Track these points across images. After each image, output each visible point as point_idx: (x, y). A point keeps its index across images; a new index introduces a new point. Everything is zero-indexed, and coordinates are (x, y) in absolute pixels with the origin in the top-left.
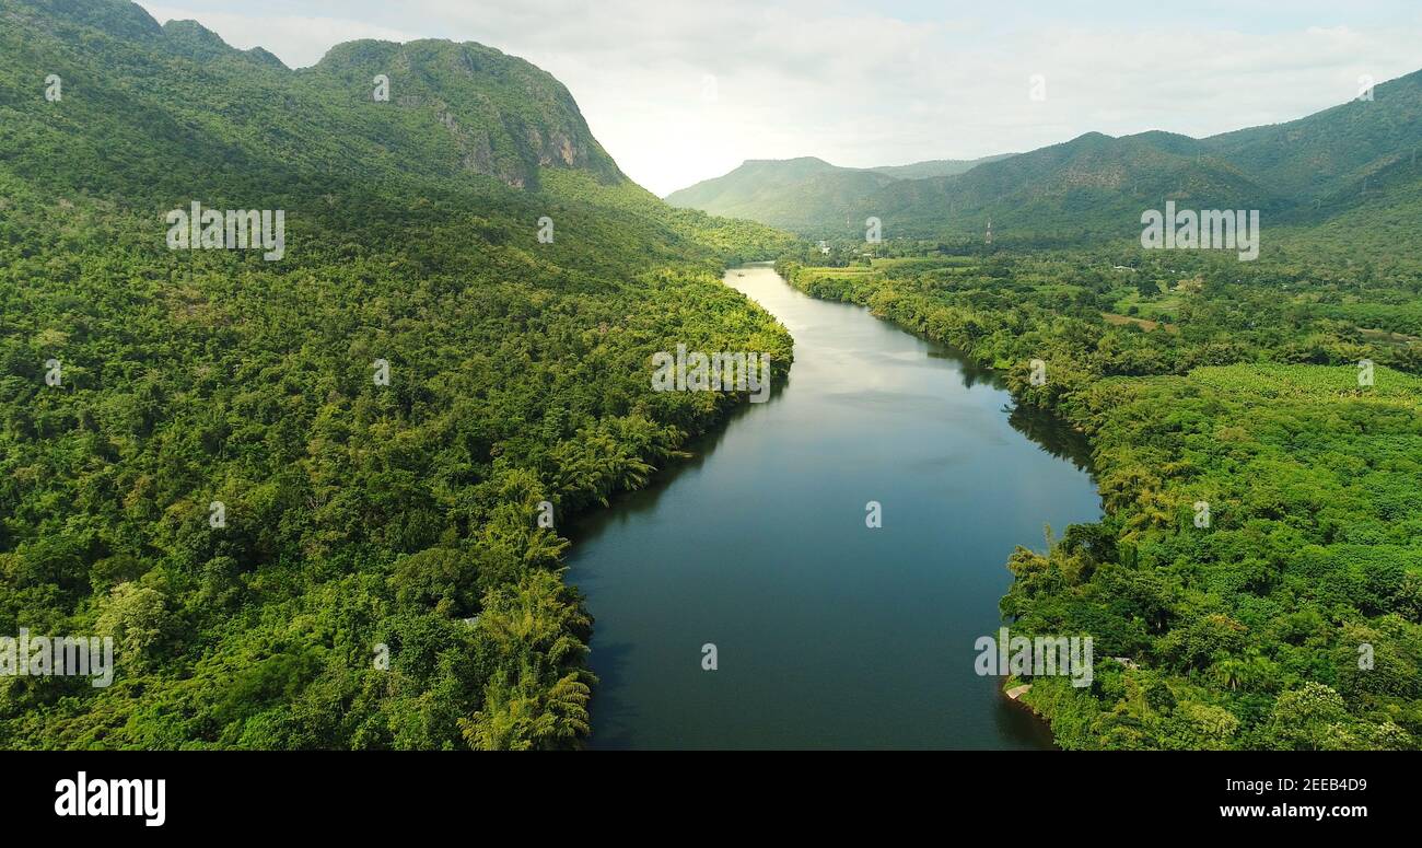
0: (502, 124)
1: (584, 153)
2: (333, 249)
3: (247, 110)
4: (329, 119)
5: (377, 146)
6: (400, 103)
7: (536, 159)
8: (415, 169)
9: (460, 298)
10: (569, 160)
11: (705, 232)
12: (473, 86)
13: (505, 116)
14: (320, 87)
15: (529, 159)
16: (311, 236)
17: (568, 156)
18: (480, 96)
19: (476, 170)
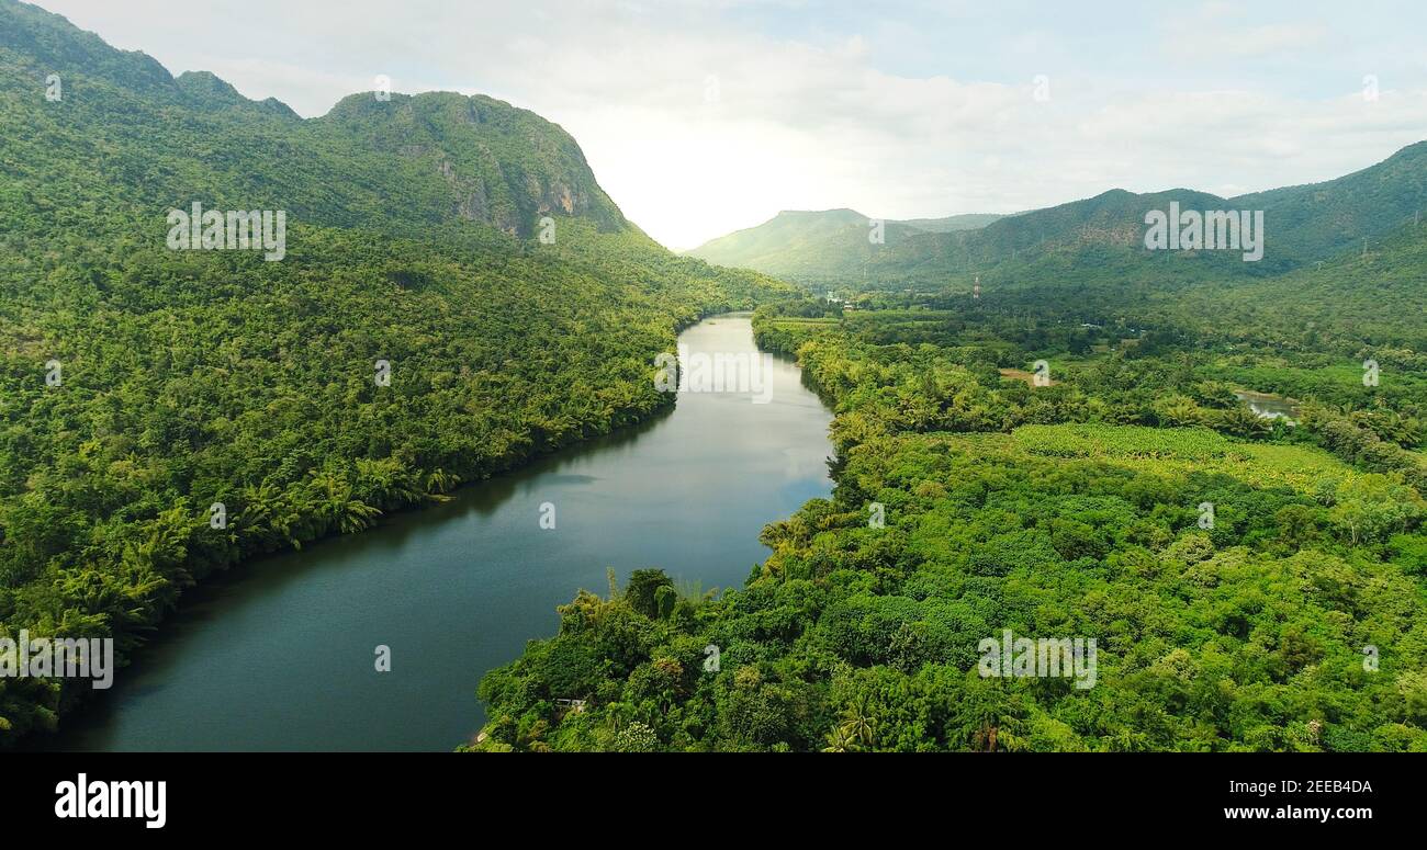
0: (500, 174)
1: (585, 202)
2: (209, 290)
3: (231, 157)
4: (321, 166)
5: (368, 192)
6: (402, 152)
7: (534, 207)
8: (405, 214)
9: (332, 339)
10: (569, 209)
11: (700, 280)
12: (478, 137)
13: (503, 166)
14: (323, 137)
15: (526, 207)
16: (190, 277)
17: (568, 205)
18: (481, 146)
19: (469, 217)
